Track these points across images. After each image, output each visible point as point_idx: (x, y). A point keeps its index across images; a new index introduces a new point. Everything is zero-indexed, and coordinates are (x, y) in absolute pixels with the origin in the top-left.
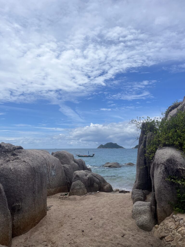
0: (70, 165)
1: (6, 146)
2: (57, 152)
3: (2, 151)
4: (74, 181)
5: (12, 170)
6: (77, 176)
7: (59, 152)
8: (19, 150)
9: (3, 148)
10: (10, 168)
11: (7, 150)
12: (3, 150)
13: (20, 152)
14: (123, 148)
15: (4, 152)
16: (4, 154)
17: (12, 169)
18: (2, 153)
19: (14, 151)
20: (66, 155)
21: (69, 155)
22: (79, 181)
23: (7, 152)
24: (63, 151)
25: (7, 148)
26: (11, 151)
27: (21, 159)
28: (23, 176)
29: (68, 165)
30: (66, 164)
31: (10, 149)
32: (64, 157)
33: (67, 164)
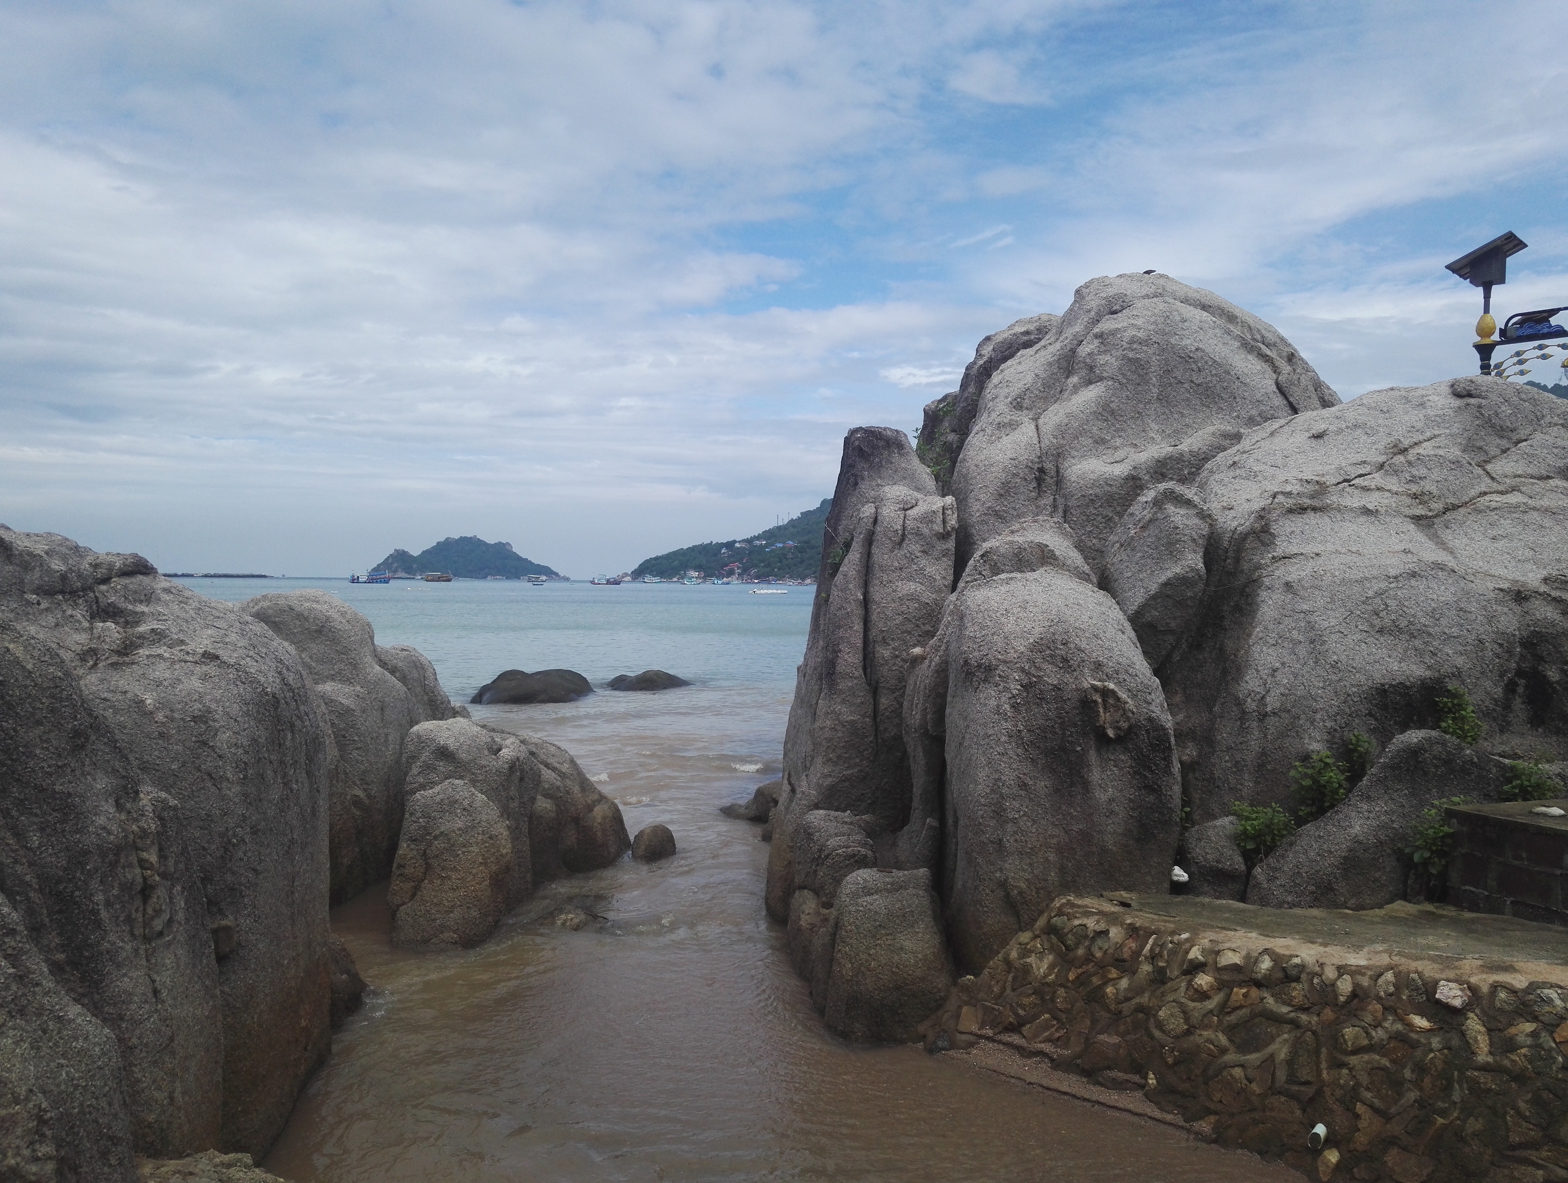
0: (358, 688)
1: (47, 553)
2: (265, 597)
3: (22, 582)
4: (423, 787)
5: (151, 713)
6: (444, 753)
7: (281, 602)
8: (133, 580)
9: (26, 567)
10: (139, 703)
11: (64, 577)
12: (34, 577)
13: (149, 598)
14: (557, 574)
15: (38, 591)
16: (42, 606)
17: (150, 708)
18: (29, 603)
19: (103, 587)
20: (328, 619)
21: (354, 620)
22: (457, 782)
23: (62, 592)
24: (310, 592)
25: (57, 565)
26: (84, 589)
27: (182, 642)
28: (233, 750)
29: (347, 689)
30: (332, 678)
31: (80, 576)
32: (319, 632)
33: (341, 681)
